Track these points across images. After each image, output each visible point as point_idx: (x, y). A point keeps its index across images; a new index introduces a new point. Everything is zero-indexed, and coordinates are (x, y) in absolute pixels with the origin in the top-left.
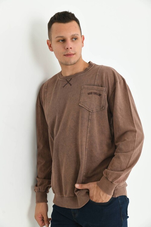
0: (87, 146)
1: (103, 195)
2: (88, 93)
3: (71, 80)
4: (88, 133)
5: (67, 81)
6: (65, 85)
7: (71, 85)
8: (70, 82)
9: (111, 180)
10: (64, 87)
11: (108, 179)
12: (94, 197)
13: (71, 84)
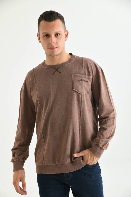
0: (81, 122)
1: (96, 158)
2: (79, 80)
3: (58, 68)
4: (81, 112)
5: (55, 69)
6: (54, 73)
7: (60, 73)
8: (58, 70)
9: (101, 146)
10: (53, 74)
11: (98, 146)
12: (89, 161)
13: (60, 71)
